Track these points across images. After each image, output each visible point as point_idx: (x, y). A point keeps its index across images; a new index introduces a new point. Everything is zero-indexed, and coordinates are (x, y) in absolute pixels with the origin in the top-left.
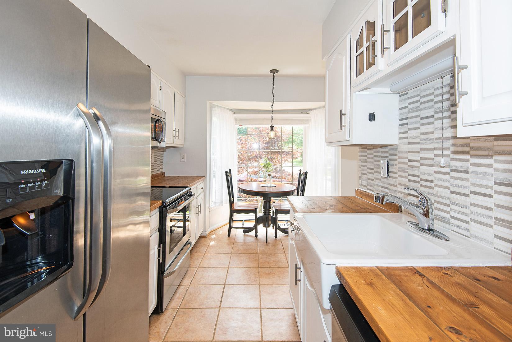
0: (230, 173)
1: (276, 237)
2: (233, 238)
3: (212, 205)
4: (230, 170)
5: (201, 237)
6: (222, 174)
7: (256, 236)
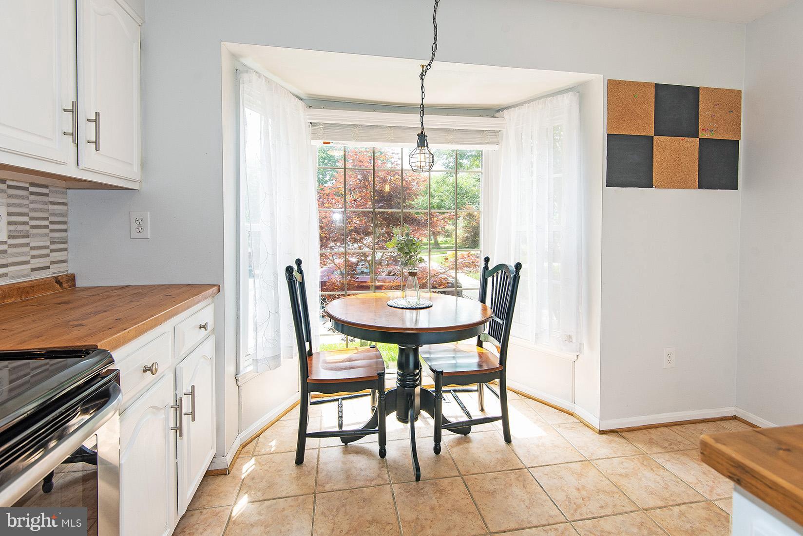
0: (300, 271)
1: (437, 450)
2: (313, 467)
3: (247, 368)
4: (299, 262)
5: (211, 474)
6: (275, 274)
7: (383, 453)
